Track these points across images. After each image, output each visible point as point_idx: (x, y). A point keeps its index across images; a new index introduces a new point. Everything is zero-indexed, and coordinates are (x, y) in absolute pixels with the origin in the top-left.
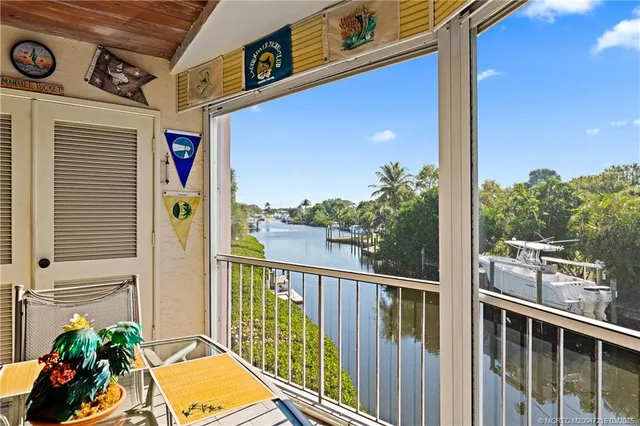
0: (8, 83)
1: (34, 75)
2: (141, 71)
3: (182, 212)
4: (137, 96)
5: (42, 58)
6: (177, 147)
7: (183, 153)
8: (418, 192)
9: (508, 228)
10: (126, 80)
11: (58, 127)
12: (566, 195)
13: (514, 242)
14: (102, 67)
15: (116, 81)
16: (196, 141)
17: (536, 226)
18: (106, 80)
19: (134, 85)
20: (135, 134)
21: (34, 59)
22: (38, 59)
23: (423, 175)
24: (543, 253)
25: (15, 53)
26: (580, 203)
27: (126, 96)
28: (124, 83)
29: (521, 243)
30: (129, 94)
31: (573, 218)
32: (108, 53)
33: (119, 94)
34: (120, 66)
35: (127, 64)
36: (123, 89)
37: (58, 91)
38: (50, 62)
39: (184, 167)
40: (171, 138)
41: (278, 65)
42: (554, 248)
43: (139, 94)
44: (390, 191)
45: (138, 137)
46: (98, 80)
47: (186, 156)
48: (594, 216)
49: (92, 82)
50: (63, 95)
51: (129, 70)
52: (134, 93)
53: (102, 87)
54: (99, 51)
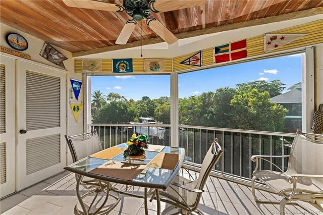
0: (4, 50)
1: (18, 48)
2: (63, 56)
3: (76, 109)
4: (61, 65)
5: (21, 42)
6: (74, 85)
7: (76, 88)
8: (109, 102)
9: (138, 114)
10: (58, 58)
11: (28, 73)
12: (153, 104)
13: (141, 118)
14: (48, 51)
15: (54, 58)
16: (80, 84)
17: (146, 113)
18: (49, 56)
19: (60, 61)
20: (59, 79)
21: (17, 42)
22: (20, 43)
23: (110, 96)
24: (149, 121)
25: (9, 37)
26: (156, 106)
27: (57, 64)
28: (56, 59)
29: (144, 118)
30: (58, 63)
31: (155, 111)
32: (50, 46)
33: (54, 63)
34: (56, 52)
35: (59, 52)
36: (56, 61)
37: (28, 57)
38: (25, 45)
39: (77, 93)
40: (72, 82)
41: (128, 69)
42: (152, 119)
43: (62, 64)
44: (97, 101)
45: (61, 81)
46: (45, 56)
47: (78, 89)
48: (160, 110)
49: (43, 56)
50: (30, 60)
51: (60, 55)
52: (60, 63)
53: (47, 58)
54: (46, 44)
